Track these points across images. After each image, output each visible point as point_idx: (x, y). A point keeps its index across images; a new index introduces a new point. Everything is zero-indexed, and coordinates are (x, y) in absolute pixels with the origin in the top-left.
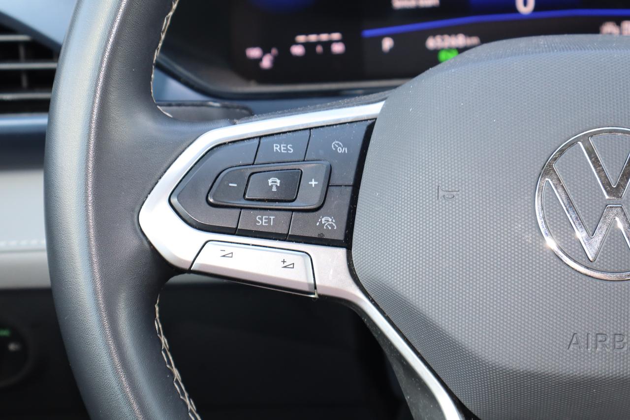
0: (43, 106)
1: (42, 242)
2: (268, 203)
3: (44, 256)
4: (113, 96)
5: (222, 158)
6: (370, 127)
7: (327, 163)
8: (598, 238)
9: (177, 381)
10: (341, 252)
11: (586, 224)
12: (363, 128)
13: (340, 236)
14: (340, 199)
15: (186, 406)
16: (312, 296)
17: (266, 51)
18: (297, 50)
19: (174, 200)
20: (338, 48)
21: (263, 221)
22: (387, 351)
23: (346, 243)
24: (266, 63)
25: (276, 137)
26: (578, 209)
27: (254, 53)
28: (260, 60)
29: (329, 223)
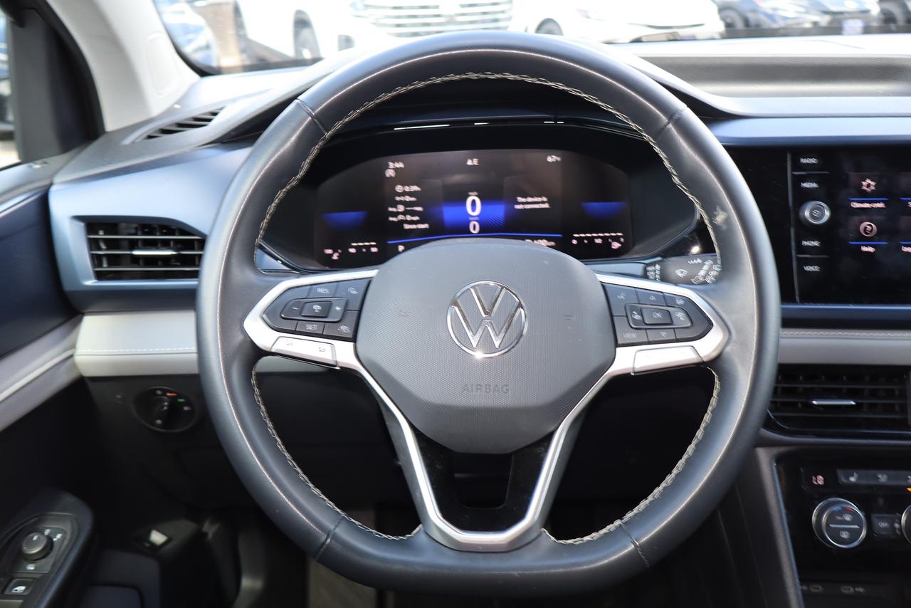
0: (195, 275)
1: (194, 348)
2: (314, 317)
3: (195, 356)
4: (234, 261)
5: (290, 295)
6: (369, 281)
7: (345, 299)
8: (478, 335)
9: (263, 412)
10: (351, 344)
11: (472, 328)
12: (367, 281)
13: (350, 336)
14: (352, 317)
15: (267, 424)
16: (336, 368)
17: (335, 251)
18: (352, 250)
19: (265, 316)
20: (374, 250)
21: (310, 327)
22: (380, 404)
23: (353, 339)
24: (335, 257)
25: (320, 286)
26: (469, 321)
27: (329, 251)
28: (332, 255)
29: (345, 329)
